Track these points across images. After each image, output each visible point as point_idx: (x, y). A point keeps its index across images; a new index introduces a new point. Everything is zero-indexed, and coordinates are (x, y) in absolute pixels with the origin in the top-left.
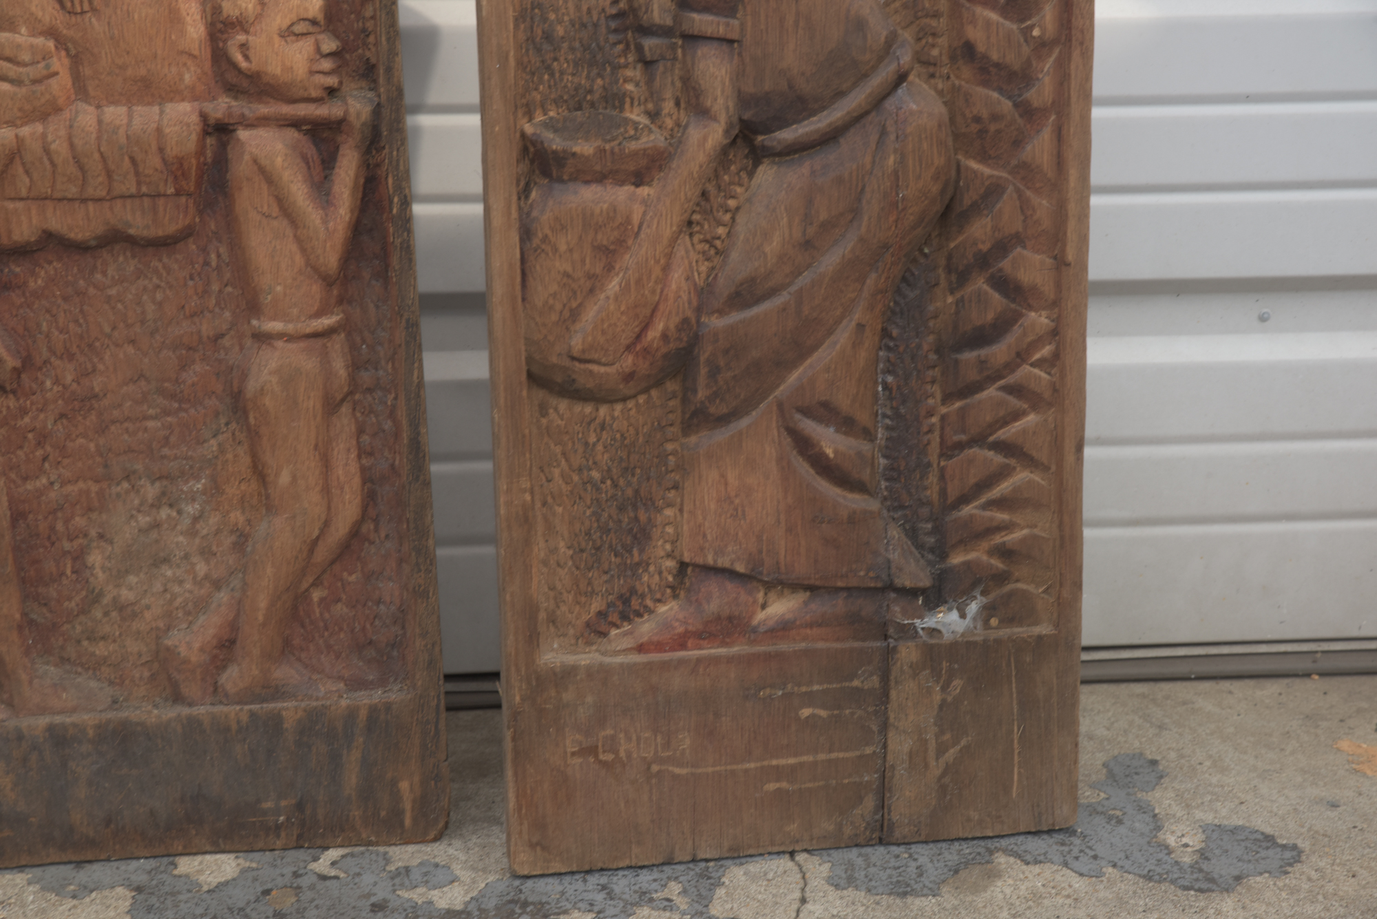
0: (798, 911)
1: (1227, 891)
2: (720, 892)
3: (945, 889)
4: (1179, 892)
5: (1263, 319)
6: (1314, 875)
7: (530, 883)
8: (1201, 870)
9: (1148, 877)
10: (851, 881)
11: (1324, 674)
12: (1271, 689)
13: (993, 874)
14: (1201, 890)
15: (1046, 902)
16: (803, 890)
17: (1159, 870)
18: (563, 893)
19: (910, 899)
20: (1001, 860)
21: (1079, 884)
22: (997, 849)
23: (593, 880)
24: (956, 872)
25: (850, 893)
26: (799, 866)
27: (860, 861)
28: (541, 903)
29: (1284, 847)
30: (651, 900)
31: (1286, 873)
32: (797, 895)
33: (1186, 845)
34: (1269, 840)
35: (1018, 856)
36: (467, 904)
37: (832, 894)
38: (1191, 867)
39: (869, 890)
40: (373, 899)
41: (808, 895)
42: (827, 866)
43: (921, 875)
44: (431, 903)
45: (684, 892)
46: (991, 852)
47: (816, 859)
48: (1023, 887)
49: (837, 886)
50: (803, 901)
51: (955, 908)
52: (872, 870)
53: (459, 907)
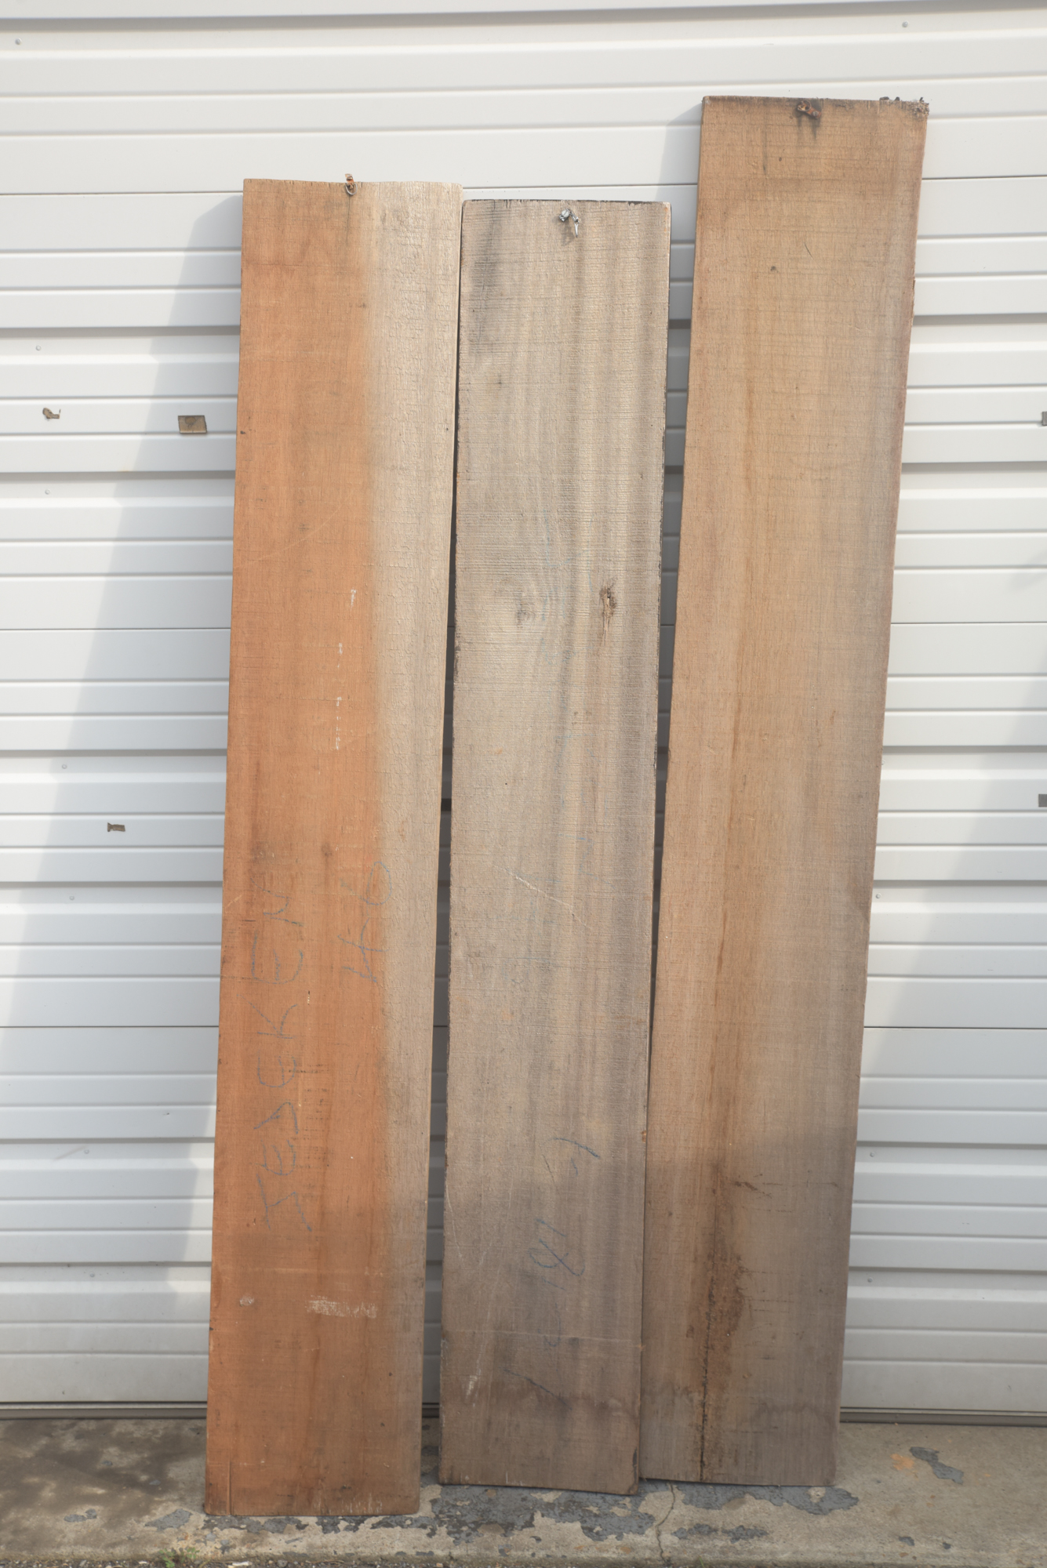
0: (669, 1512)
1: (825, 1514)
2: (643, 1503)
3: (724, 1507)
4: (808, 1514)
5: (869, 1281)
6: (859, 1510)
7: (577, 1494)
8: (818, 1506)
9: (798, 1508)
10: (691, 1502)
11: (899, 1423)
12: (878, 1428)
13: (743, 1502)
14: (815, 1514)
15: (758, 1515)
16: (673, 1504)
17: (803, 1505)
18: (588, 1499)
19: (710, 1510)
20: (748, 1497)
21: (772, 1508)
22: (747, 1492)
23: (599, 1496)
24: (729, 1500)
25: (690, 1506)
26: (674, 1494)
27: (696, 1494)
28: (580, 1503)
29: (853, 1498)
30: (619, 1504)
31: (849, 1509)
32: (670, 1506)
33: (818, 1495)
34: (849, 1495)
35: (754, 1496)
36: (554, 1500)
37: (683, 1506)
38: (816, 1504)
39: (696, 1506)
40: (523, 1496)
41: (674, 1506)
42: (684, 1495)
43: (716, 1501)
44: (542, 1499)
45: (631, 1502)
46: (744, 1493)
47: (680, 1492)
48: (752, 1508)
49: (685, 1503)
50: (672, 1508)
51: (725, 1515)
52: (700, 1498)
53: (551, 1501)
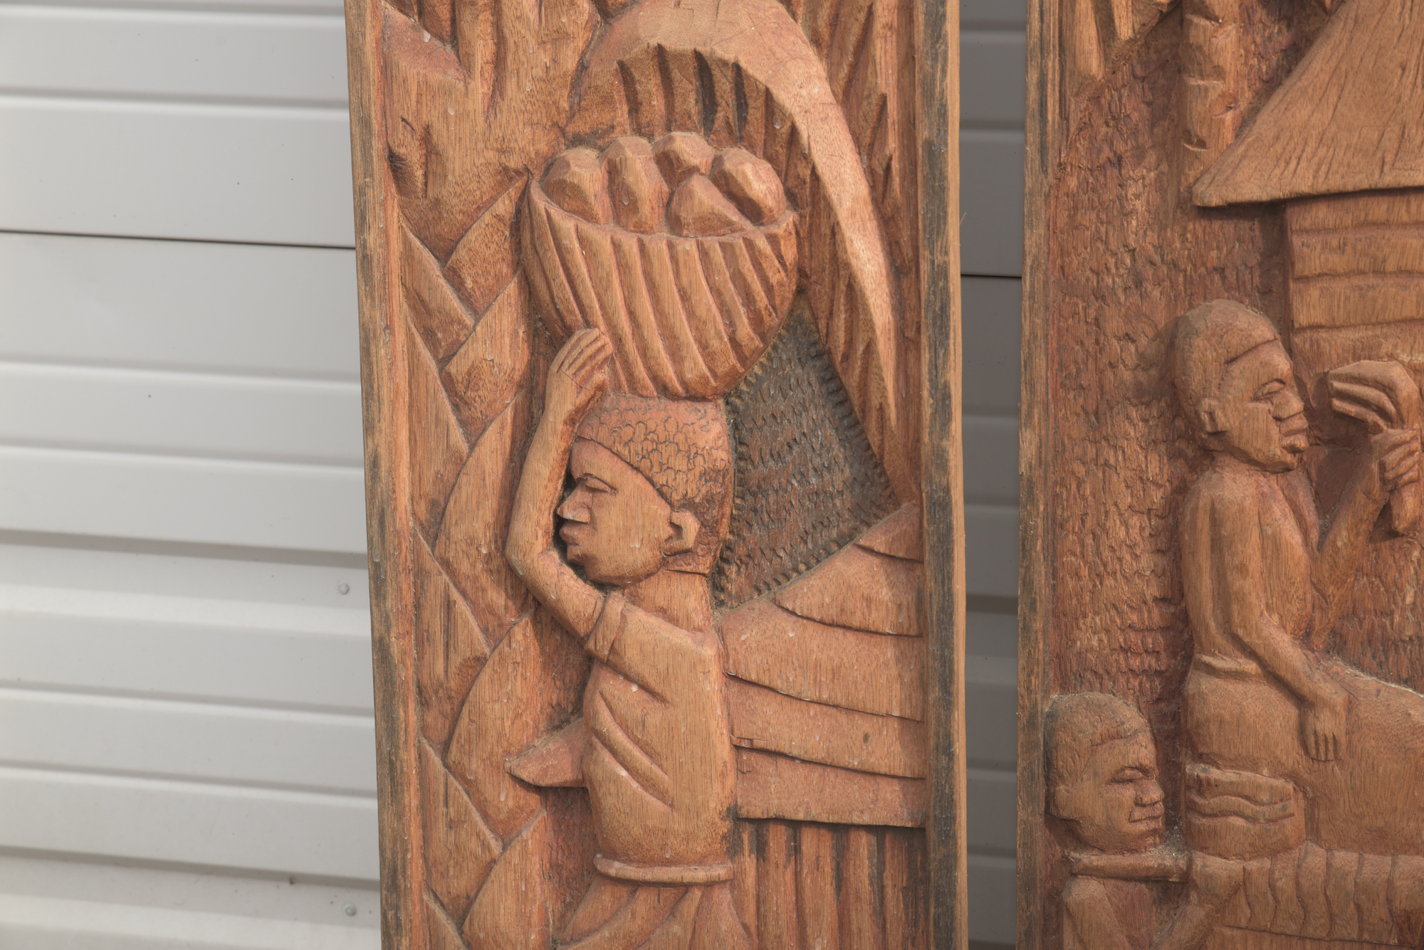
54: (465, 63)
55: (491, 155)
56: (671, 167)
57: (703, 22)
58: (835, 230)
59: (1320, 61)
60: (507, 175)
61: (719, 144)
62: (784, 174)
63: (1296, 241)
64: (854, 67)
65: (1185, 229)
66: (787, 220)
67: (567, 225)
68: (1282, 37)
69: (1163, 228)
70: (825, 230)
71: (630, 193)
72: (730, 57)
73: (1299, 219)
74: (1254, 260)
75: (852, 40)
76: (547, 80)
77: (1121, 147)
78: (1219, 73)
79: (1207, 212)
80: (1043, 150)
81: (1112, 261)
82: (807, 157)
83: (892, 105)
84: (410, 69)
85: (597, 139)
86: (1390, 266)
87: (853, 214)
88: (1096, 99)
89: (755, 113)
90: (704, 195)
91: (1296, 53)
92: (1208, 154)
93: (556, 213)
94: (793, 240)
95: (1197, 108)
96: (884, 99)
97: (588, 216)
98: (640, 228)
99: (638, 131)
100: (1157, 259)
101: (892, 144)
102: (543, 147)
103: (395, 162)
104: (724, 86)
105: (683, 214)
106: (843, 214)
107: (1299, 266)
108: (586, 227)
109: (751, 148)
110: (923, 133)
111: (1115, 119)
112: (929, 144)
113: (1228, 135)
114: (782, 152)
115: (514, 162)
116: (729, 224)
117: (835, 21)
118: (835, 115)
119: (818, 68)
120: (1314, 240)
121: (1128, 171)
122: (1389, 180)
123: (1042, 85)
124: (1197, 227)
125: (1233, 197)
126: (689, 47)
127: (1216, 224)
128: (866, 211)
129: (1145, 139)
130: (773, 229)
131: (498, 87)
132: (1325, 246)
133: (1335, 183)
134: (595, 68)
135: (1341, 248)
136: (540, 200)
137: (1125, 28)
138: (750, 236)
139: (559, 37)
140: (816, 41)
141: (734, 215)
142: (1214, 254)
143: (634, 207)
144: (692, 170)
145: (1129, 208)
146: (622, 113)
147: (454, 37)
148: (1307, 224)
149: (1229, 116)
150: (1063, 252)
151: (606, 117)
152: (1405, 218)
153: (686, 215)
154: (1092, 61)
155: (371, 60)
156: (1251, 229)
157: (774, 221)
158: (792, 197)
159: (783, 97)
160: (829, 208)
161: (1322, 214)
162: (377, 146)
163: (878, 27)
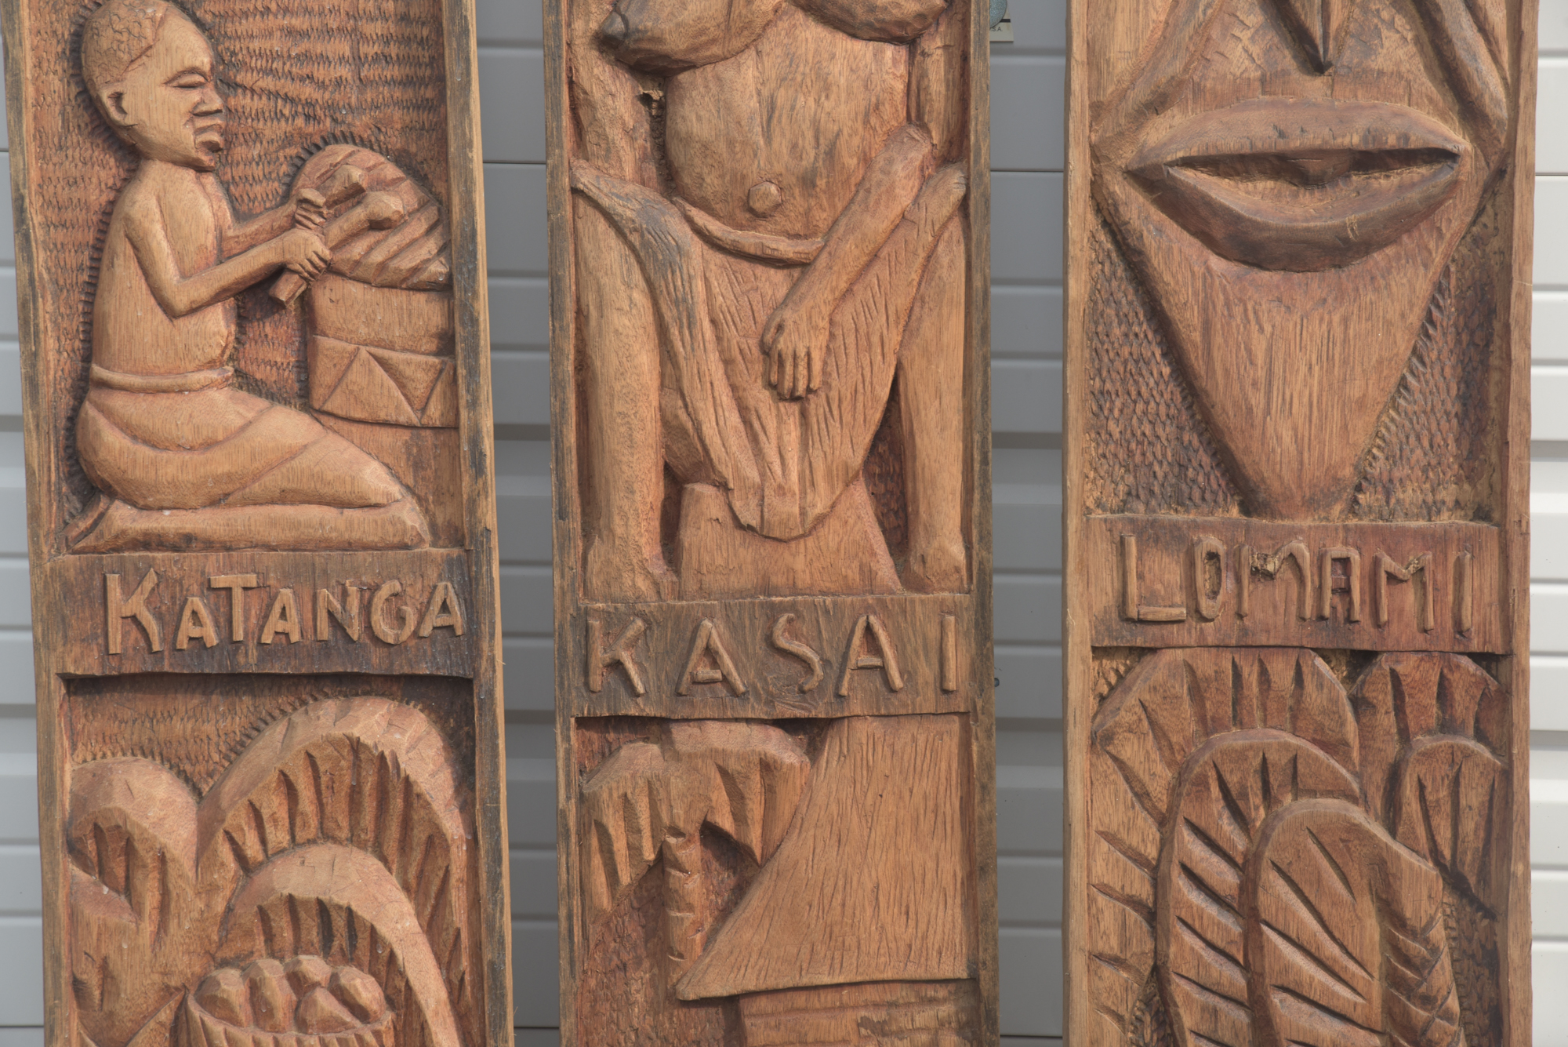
54: (137, 909)
55: (156, 977)
56: (298, 982)
57: (322, 876)
58: (424, 1026)
59: (756, 898)
60: (167, 991)
61: (334, 964)
62: (384, 985)
63: (748, 1022)
64: (435, 908)
65: (672, 1015)
66: (387, 1019)
67: (218, 1028)
68: (729, 879)
69: (656, 1014)
70: (416, 1026)
71: (267, 1003)
72: (344, 903)
73: (749, 1007)
74: (720, 1034)
75: (434, 889)
76: (201, 920)
77: (625, 957)
78: (690, 908)
79: (687, 1004)
80: (572, 962)
81: (622, 1037)
82: (402, 974)
83: (464, 935)
84: (93, 914)
85: (240, 962)
86: (810, 1039)
87: (437, 1014)
88: (607, 924)
89: (363, 942)
90: (326, 1003)
91: (740, 891)
92: (686, 963)
93: (209, 1020)
94: (392, 1033)
95: (677, 933)
96: (458, 932)
97: (234, 1021)
98: (275, 1029)
99: (272, 954)
100: (653, 1035)
101: (465, 963)
102: (197, 969)
103: (78, 988)
104: (339, 923)
105: (308, 1018)
106: (429, 1014)
107: (750, 1040)
108: (232, 1030)
109: (360, 966)
110: (488, 956)
111: (621, 937)
112: (492, 964)
113: (698, 950)
114: (383, 970)
115: (174, 982)
116: (344, 1024)
117: (420, 875)
118: (422, 941)
119: (408, 907)
120: (759, 1021)
121: (631, 974)
122: (805, 981)
123: (570, 917)
124: (680, 1013)
125: (704, 994)
126: (313, 896)
127: (693, 1011)
128: (446, 1011)
129: (642, 952)
130: (378, 1027)
131: (162, 926)
132: (767, 1025)
133: (771, 983)
134: (239, 911)
135: (777, 1027)
136: (196, 1011)
137: (625, 877)
138: (361, 1032)
139: (212, 889)
140: (406, 887)
141: (348, 1018)
142: (692, 1031)
143: (271, 1013)
144: (315, 985)
145: (632, 999)
146: (260, 942)
147: (128, 890)
148: (754, 1010)
149: (698, 937)
150: (587, 1032)
151: (247, 946)
152: (818, 1006)
153: (312, 1019)
154: (604, 900)
155: (62, 912)
156: (716, 1014)
157: (377, 1020)
158: (390, 1002)
159: (383, 930)
160: (419, 1010)
161: (763, 1003)
162: (65, 975)
163: (453, 881)
